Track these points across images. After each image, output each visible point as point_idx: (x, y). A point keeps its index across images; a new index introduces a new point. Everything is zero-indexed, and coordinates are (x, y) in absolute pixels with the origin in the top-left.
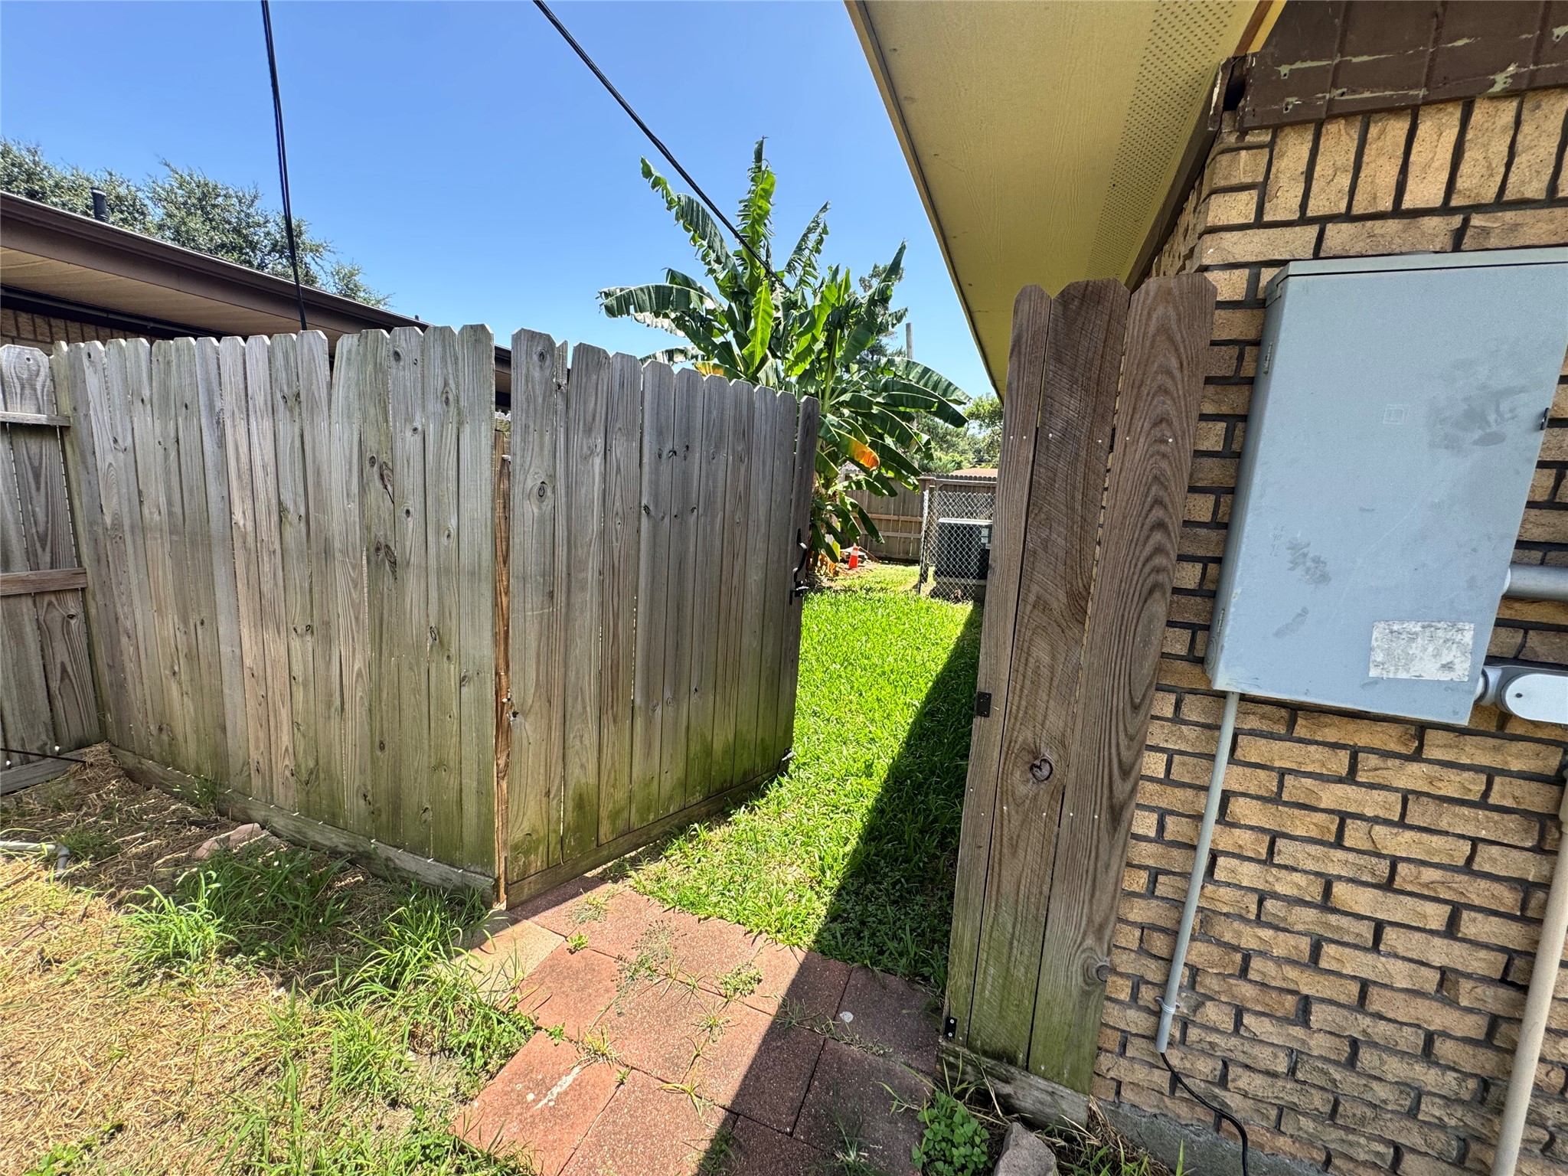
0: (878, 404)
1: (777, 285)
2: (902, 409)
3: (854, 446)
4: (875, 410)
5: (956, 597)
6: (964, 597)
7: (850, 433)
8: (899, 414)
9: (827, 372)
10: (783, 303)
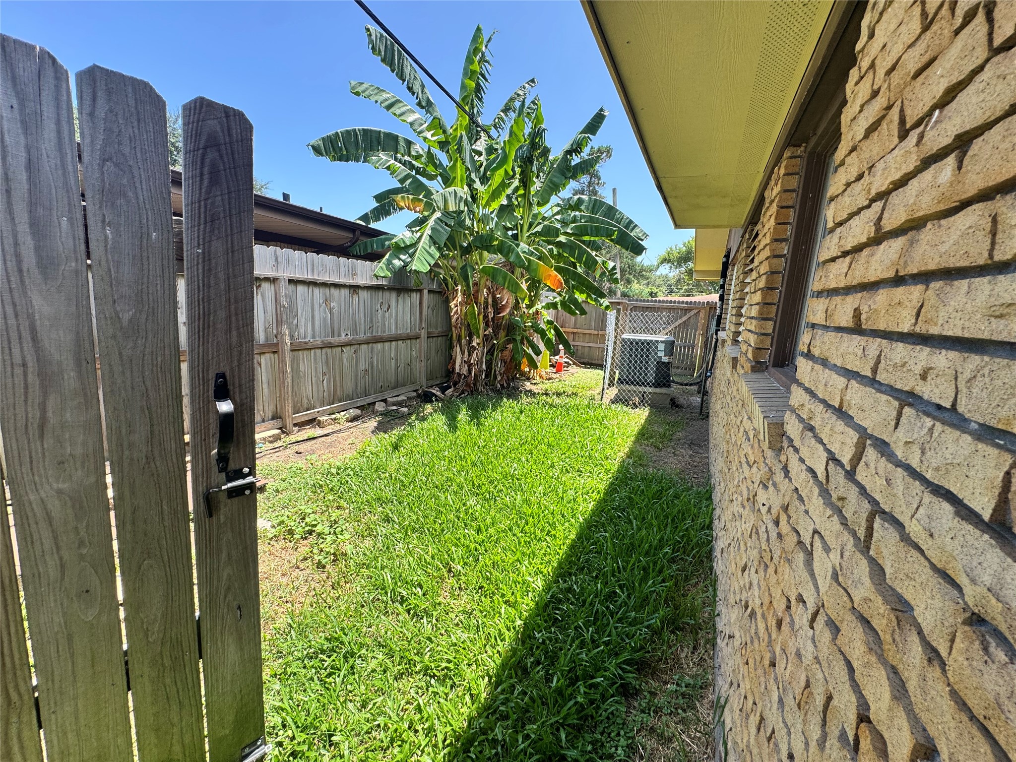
0: (566, 233)
1: (482, 134)
2: (586, 238)
3: (542, 270)
4: (562, 238)
5: (634, 404)
6: (642, 403)
7: (539, 259)
8: (583, 242)
9: (524, 207)
10: (485, 149)
